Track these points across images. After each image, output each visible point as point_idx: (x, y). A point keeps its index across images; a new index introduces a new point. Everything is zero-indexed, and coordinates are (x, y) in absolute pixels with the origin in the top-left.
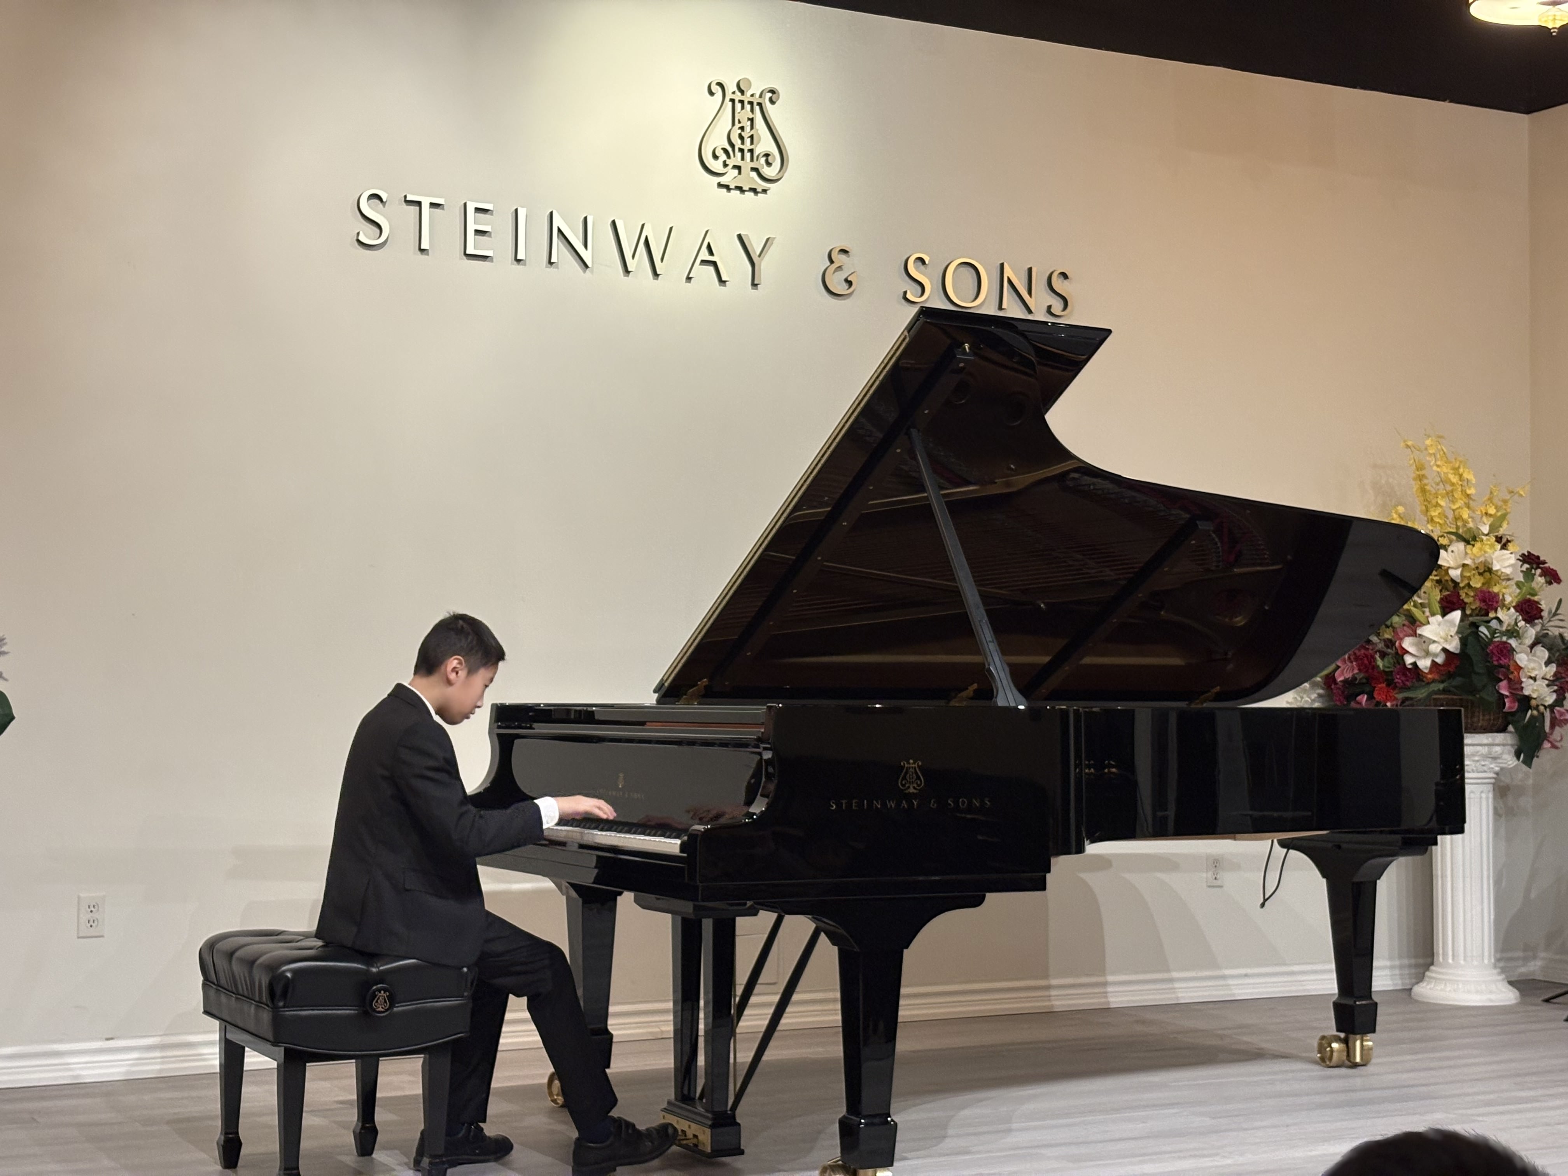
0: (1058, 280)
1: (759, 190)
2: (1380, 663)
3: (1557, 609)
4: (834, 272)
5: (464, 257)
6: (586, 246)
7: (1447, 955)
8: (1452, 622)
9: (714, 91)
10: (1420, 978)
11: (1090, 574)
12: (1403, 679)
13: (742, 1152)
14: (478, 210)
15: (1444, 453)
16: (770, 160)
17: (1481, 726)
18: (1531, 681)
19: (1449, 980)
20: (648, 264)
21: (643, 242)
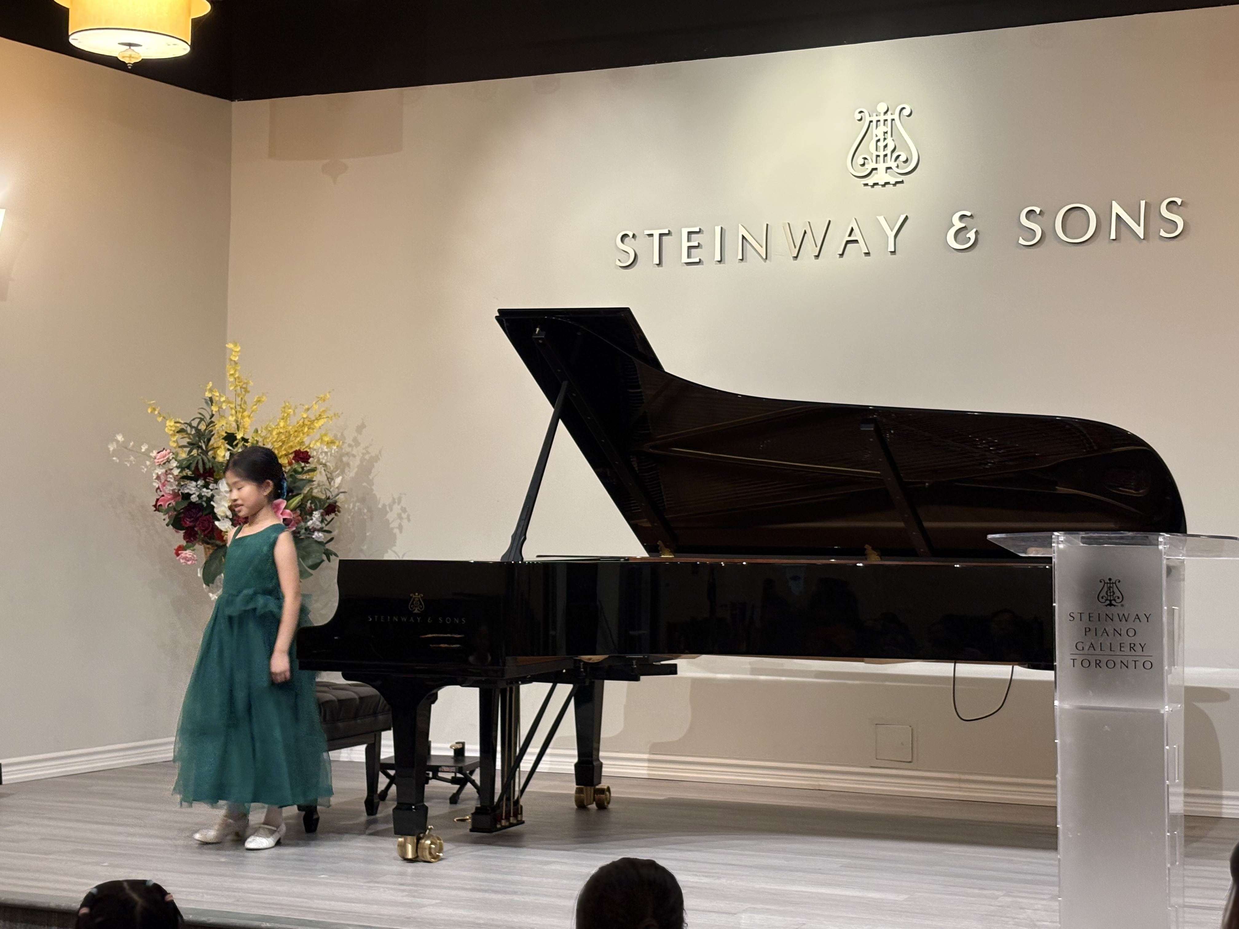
0: (1167, 208)
1: (895, 182)
4: (956, 233)
5: (684, 265)
6: (766, 245)
14: (690, 233)
16: (902, 159)
20: (809, 248)
21: (806, 235)
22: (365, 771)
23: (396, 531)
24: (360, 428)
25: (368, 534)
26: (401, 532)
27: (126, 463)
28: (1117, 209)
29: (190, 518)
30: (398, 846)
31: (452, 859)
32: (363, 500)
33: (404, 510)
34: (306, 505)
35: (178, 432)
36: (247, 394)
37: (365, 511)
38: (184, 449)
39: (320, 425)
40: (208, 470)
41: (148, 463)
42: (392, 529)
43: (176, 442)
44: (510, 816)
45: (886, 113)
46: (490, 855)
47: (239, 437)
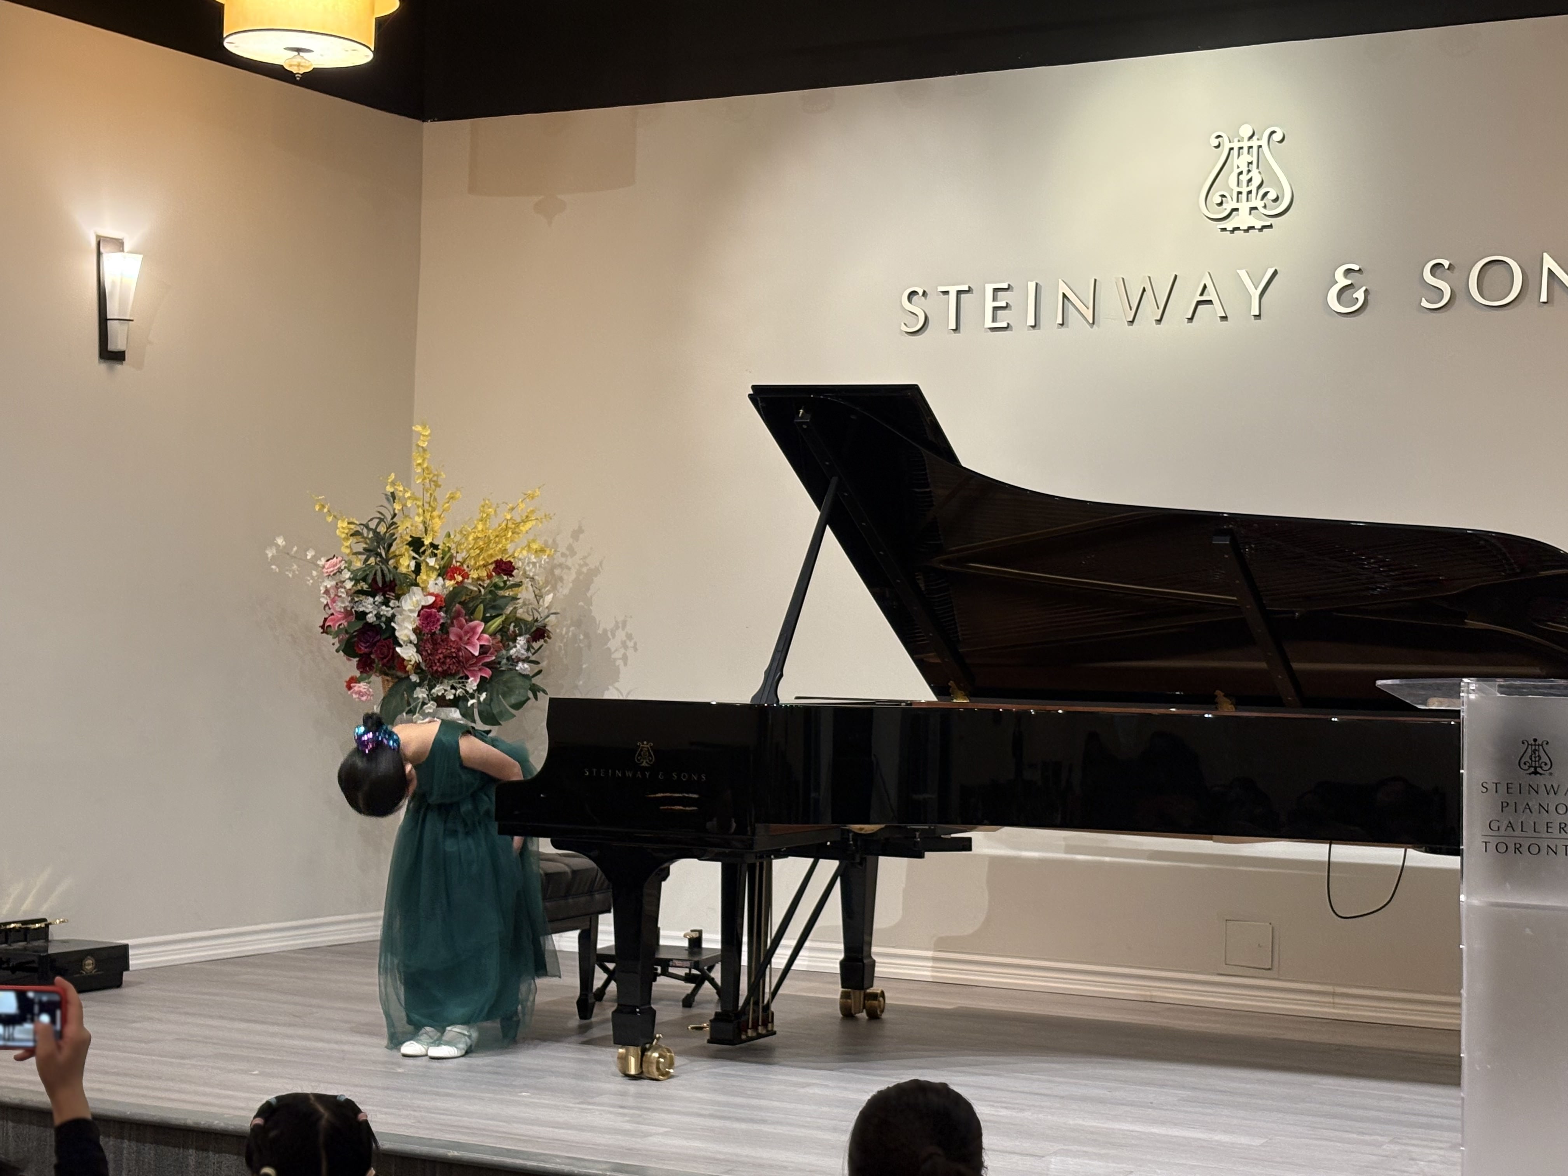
4: (1342, 291)
5: (988, 330)
14: (996, 290)
16: (1271, 197)
20: (1150, 312)
21: (1145, 293)
22: (577, 963)
23: (620, 663)
24: (577, 534)
25: (584, 666)
26: (625, 664)
27: (287, 573)
28: (1549, 262)
29: (365, 643)
30: (618, 1058)
31: (685, 1076)
32: (578, 624)
33: (629, 637)
34: (509, 629)
35: (352, 535)
36: (438, 489)
37: (582, 637)
38: (360, 556)
39: (527, 529)
40: (388, 584)
41: (314, 573)
42: (615, 660)
43: (350, 547)
44: (758, 1025)
45: (1251, 138)
46: (734, 1072)
47: (427, 542)
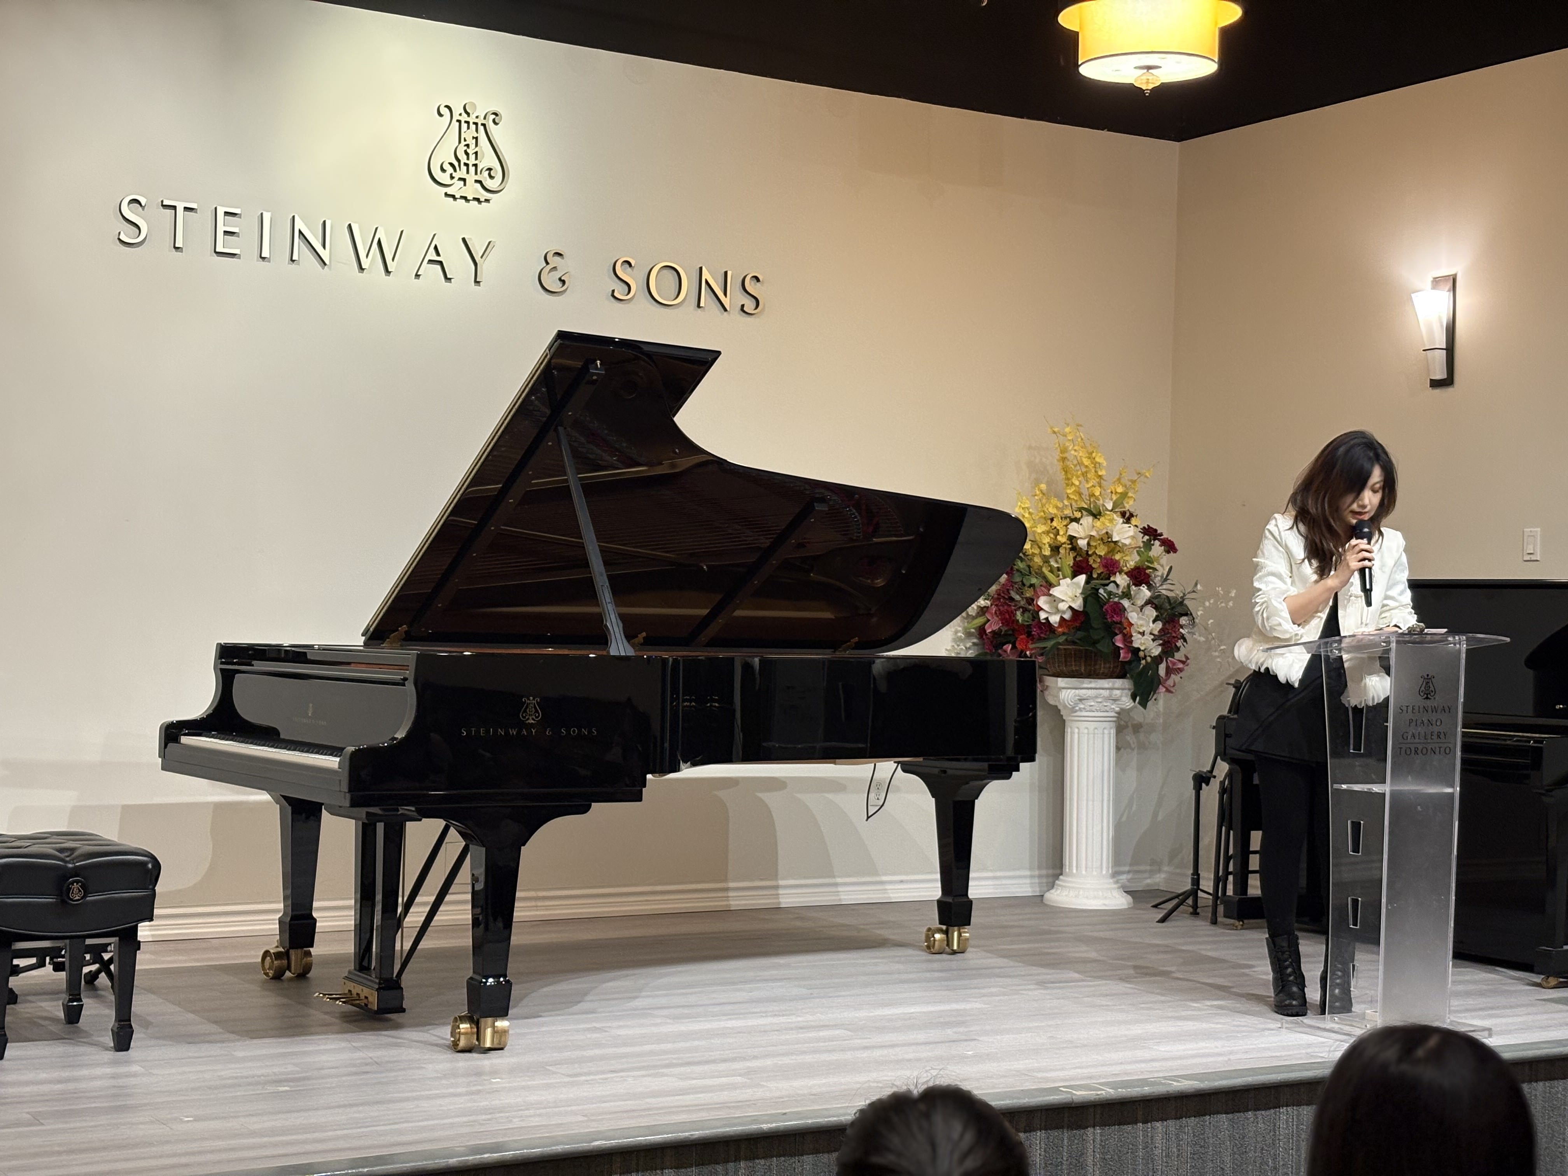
0: (750, 283)
1: (482, 199)
2: (1019, 616)
3: (1168, 575)
4: (549, 273)
5: (215, 254)
6: (324, 247)
7: (1072, 866)
8: (1077, 584)
9: (442, 112)
10: (1052, 886)
11: (745, 540)
12: (1039, 632)
13: (403, 1011)
14: (226, 213)
15: (1082, 439)
16: (492, 173)
17: (1103, 673)
18: (1140, 636)
19: (1073, 888)
20: (381, 262)
21: (378, 244)
